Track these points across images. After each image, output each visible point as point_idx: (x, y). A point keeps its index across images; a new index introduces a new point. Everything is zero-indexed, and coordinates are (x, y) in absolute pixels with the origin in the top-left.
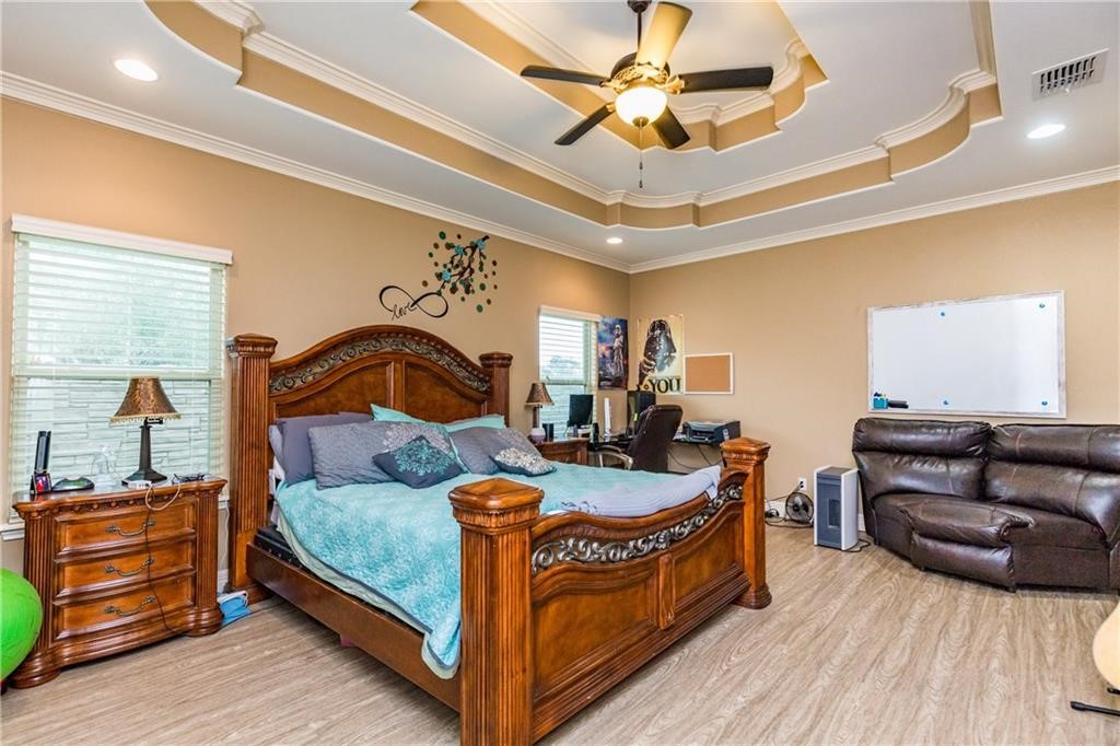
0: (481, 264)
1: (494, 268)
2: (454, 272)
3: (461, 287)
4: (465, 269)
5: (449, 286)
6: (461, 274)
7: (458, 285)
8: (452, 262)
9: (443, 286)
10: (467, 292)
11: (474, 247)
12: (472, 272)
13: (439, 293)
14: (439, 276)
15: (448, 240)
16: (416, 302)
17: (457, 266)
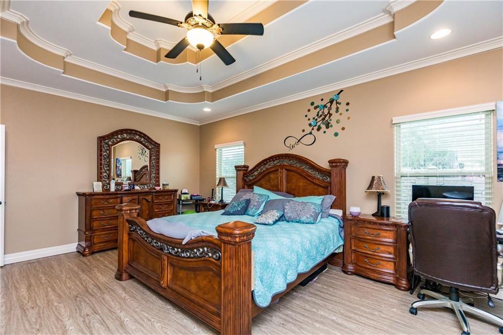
0: (337, 109)
1: (347, 107)
2: (319, 120)
3: (323, 127)
4: (326, 116)
5: (316, 128)
6: (323, 119)
7: (322, 125)
8: (318, 115)
9: (313, 129)
10: (327, 127)
11: (331, 102)
12: (331, 115)
13: (311, 133)
14: (310, 125)
15: (315, 105)
16: (299, 141)
17: (321, 116)
